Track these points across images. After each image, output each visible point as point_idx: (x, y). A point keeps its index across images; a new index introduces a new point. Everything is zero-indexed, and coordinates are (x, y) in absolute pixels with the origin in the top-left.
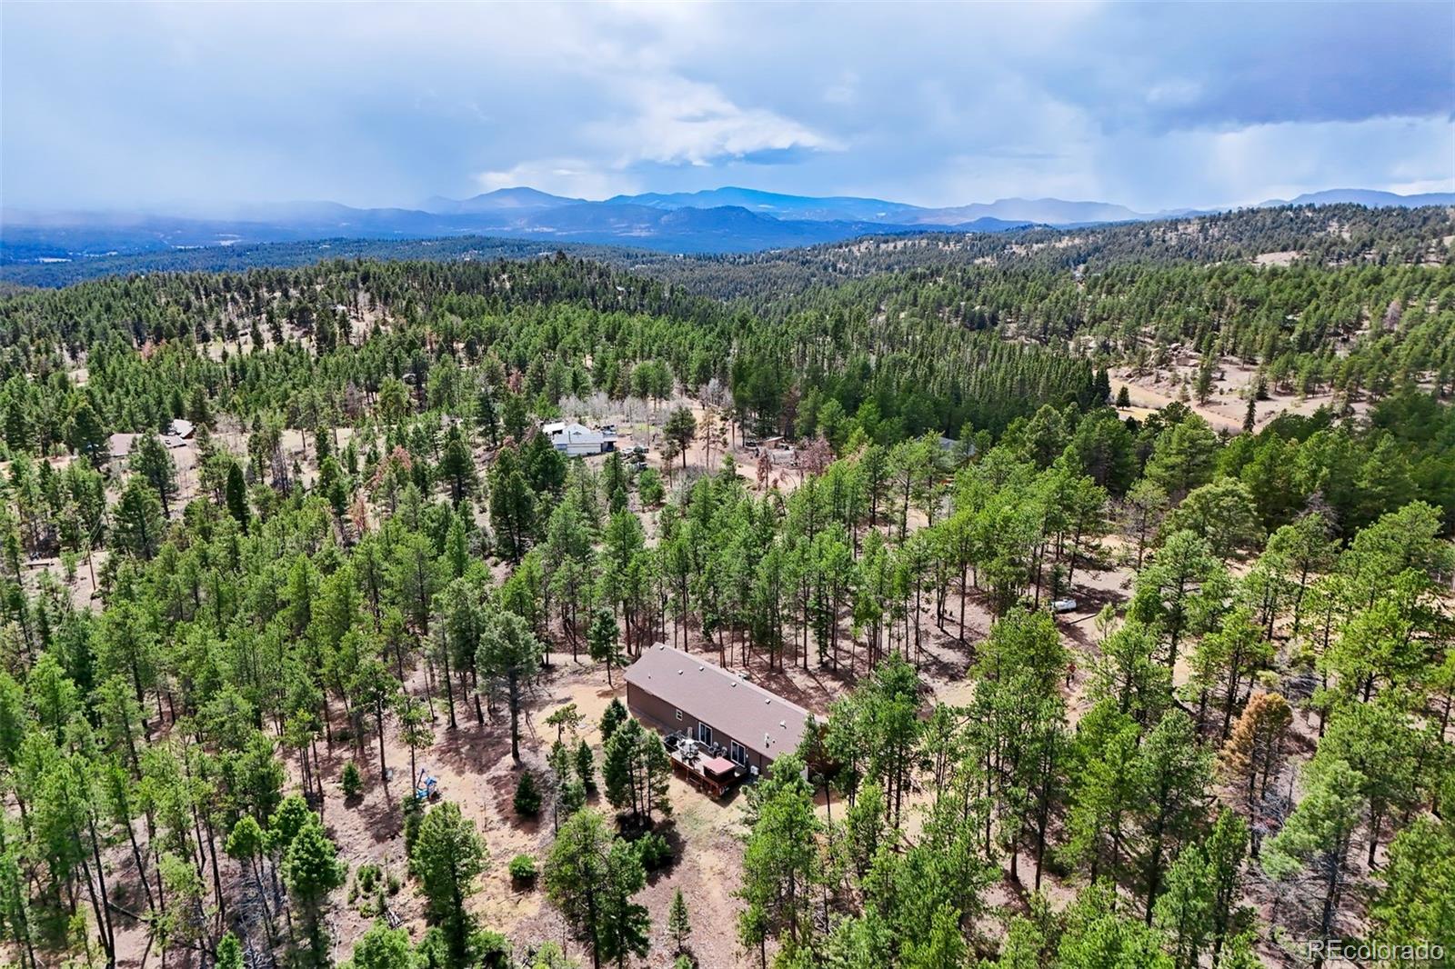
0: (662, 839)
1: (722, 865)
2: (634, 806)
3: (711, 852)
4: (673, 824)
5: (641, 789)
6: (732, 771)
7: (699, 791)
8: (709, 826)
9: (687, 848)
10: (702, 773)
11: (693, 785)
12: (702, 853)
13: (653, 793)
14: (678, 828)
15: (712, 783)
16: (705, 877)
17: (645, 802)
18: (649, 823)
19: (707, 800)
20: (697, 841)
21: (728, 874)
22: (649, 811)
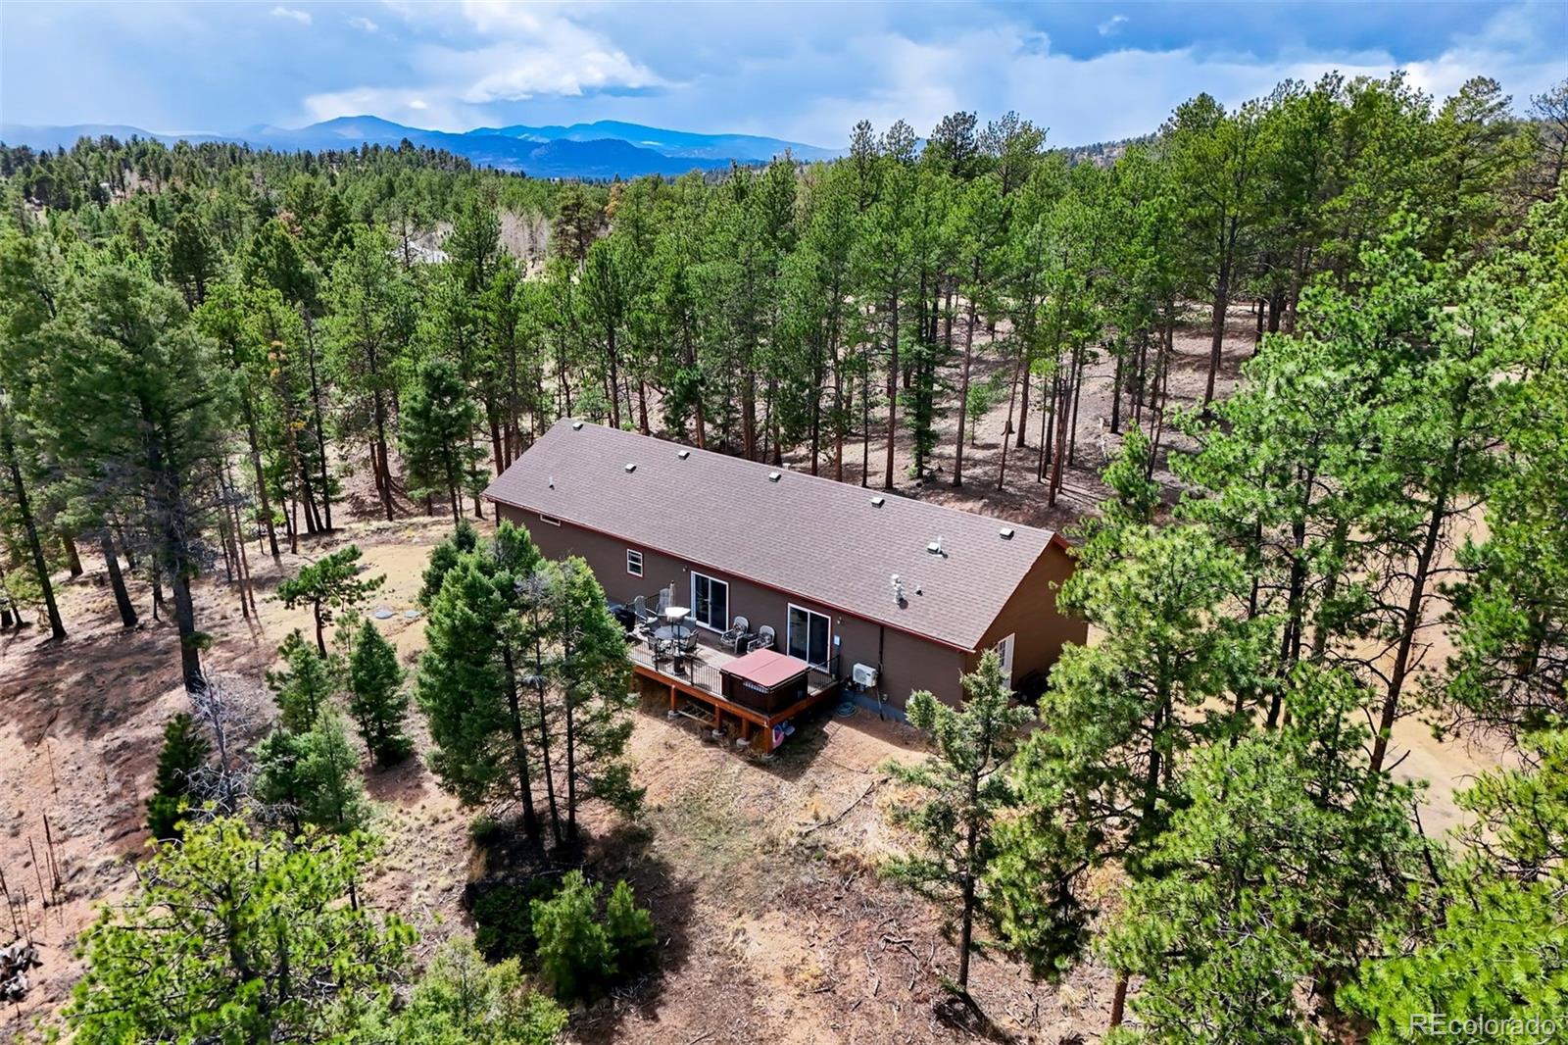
0: (622, 891)
1: (819, 961)
2: (526, 797)
3: (775, 918)
4: (644, 837)
5: (545, 743)
6: (800, 681)
7: (710, 742)
8: (755, 837)
9: (700, 908)
10: (717, 691)
11: (690, 727)
12: (751, 926)
13: (581, 751)
14: (663, 846)
15: (749, 714)
16: (776, 1006)
17: (559, 780)
18: (573, 844)
19: (736, 765)
20: (727, 886)
21: (846, 989)
22: (572, 807)
